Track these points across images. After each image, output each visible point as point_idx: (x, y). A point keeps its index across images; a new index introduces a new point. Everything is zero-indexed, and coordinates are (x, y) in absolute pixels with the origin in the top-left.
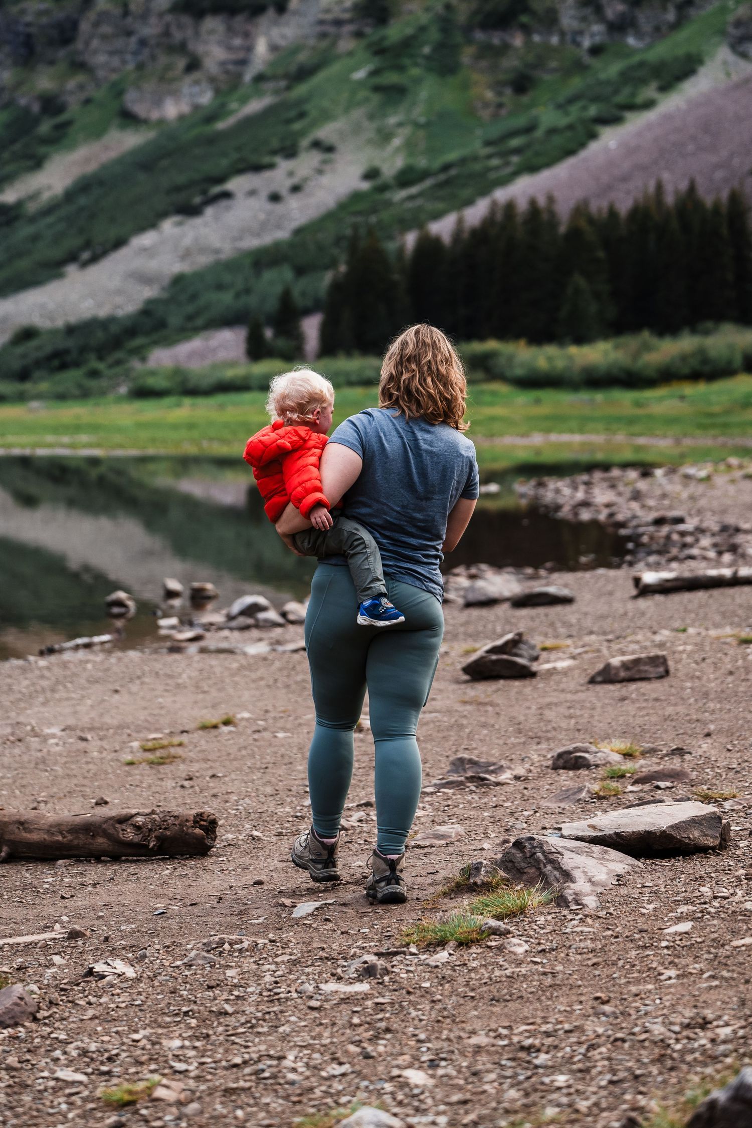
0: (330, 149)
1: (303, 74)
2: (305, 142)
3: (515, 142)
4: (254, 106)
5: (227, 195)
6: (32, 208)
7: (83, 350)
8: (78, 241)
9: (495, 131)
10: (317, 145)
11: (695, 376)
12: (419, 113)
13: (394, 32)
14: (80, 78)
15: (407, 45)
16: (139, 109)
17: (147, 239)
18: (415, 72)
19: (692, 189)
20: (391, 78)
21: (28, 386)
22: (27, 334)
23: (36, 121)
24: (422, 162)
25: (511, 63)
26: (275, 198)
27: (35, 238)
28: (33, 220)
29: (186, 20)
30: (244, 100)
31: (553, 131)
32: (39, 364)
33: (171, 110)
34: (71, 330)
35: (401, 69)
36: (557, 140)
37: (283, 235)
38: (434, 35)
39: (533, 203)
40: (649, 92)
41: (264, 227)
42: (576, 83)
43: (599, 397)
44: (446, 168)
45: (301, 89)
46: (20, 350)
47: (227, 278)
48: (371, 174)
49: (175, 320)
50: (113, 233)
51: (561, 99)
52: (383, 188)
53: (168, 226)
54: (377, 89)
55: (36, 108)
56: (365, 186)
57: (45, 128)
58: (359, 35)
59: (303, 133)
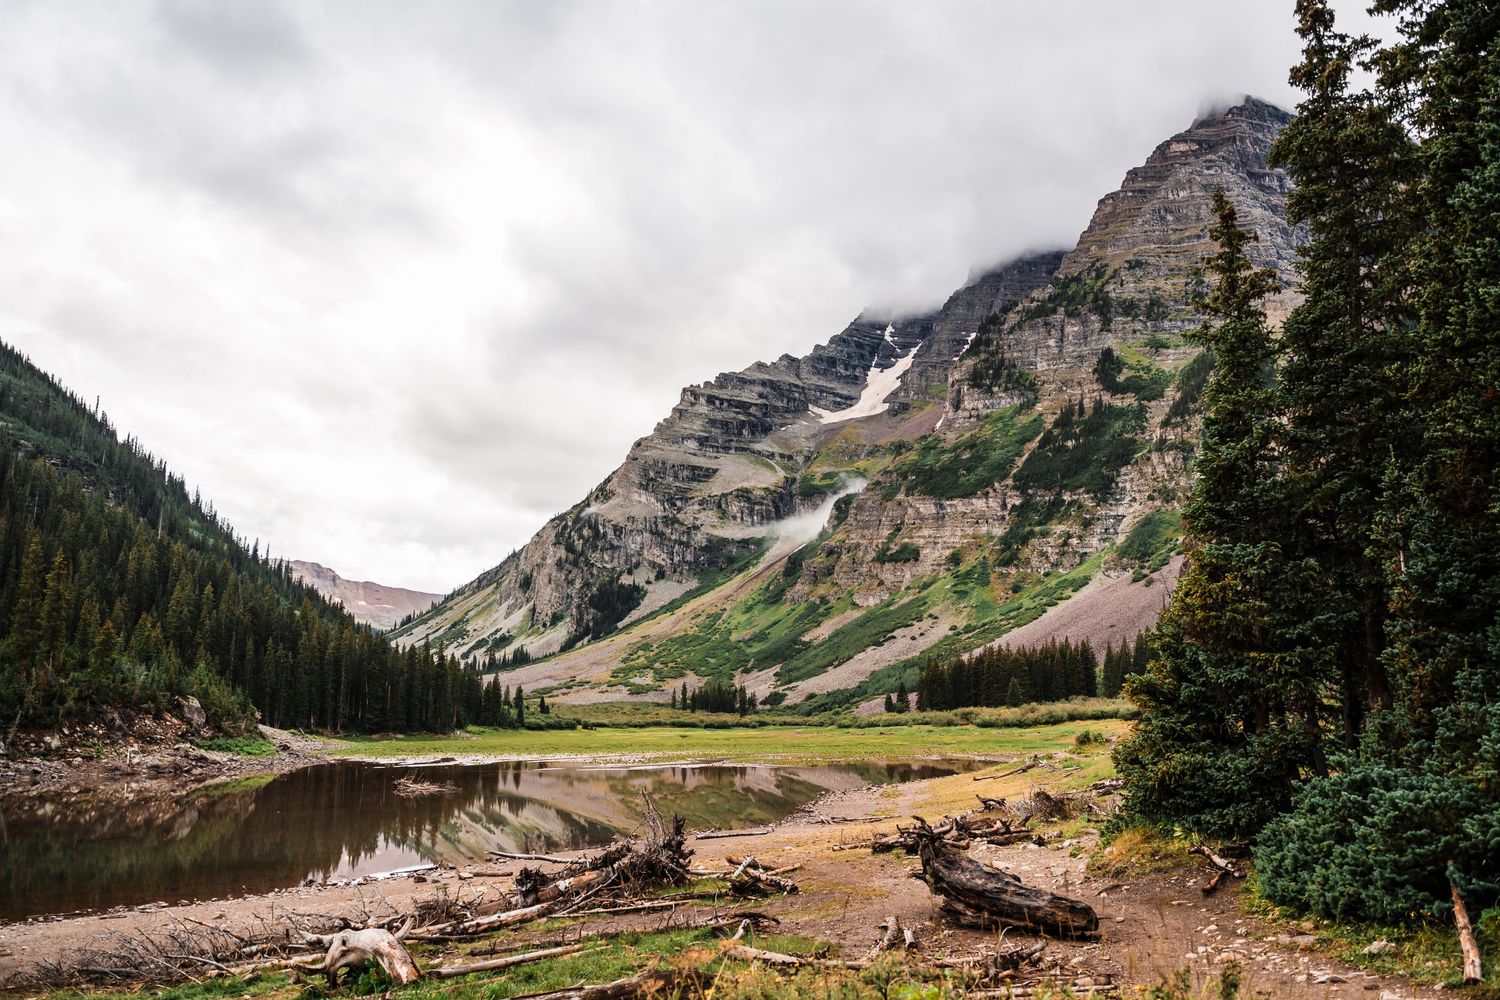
0: (936, 618)
1: (926, 586)
2: (925, 615)
3: (1012, 614)
4: (906, 600)
5: (894, 637)
6: (816, 643)
7: (834, 703)
8: (834, 657)
9: (1005, 610)
10: (930, 616)
11: (1047, 723)
12: (973, 602)
13: (963, 568)
14: (836, 589)
15: (968, 574)
16: (858, 602)
17: (861, 656)
18: (971, 585)
19: (1067, 640)
20: (962, 588)
21: (810, 718)
22: (812, 696)
23: (819, 607)
24: (974, 623)
25: (1011, 580)
26: (913, 638)
27: (816, 656)
28: (815, 648)
29: (877, 565)
30: (901, 598)
31: (1028, 609)
32: (815, 709)
33: (872, 602)
34: (829, 694)
35: (966, 584)
36: (1030, 613)
37: (916, 654)
38: (979, 569)
39: (1000, 646)
40: (1068, 592)
41: (908, 650)
42: (1039, 588)
43: (1007, 731)
44: (984, 625)
45: (925, 593)
46: (808, 703)
47: (893, 672)
48: (953, 628)
49: (870, 691)
50: (847, 654)
51: (1032, 595)
52: (958, 634)
53: (869, 650)
54: (955, 592)
55: (818, 602)
56: (951, 633)
57: (821, 610)
58: (948, 570)
59: (925, 611)
